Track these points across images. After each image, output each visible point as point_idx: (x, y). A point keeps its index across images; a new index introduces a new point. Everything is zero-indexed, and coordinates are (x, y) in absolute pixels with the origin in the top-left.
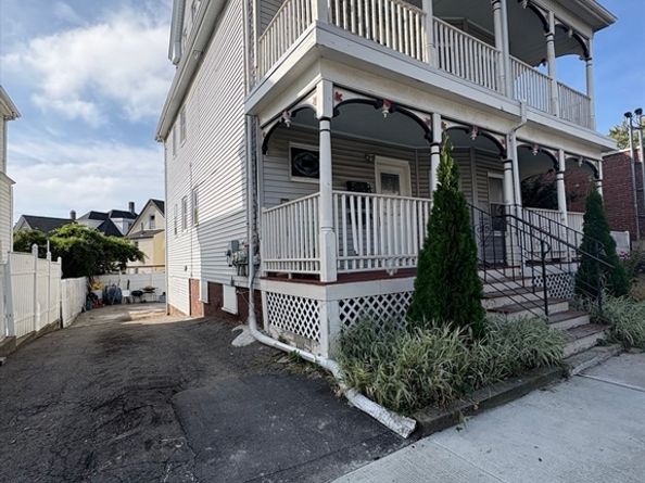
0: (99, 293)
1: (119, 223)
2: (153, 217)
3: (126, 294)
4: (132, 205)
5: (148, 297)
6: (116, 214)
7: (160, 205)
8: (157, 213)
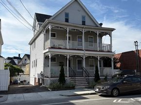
0: (13, 81)
1: (16, 61)
2: (26, 60)
3: (19, 82)
4: (19, 55)
5: (24, 83)
6: (15, 58)
7: (28, 56)
8: (27, 59)
